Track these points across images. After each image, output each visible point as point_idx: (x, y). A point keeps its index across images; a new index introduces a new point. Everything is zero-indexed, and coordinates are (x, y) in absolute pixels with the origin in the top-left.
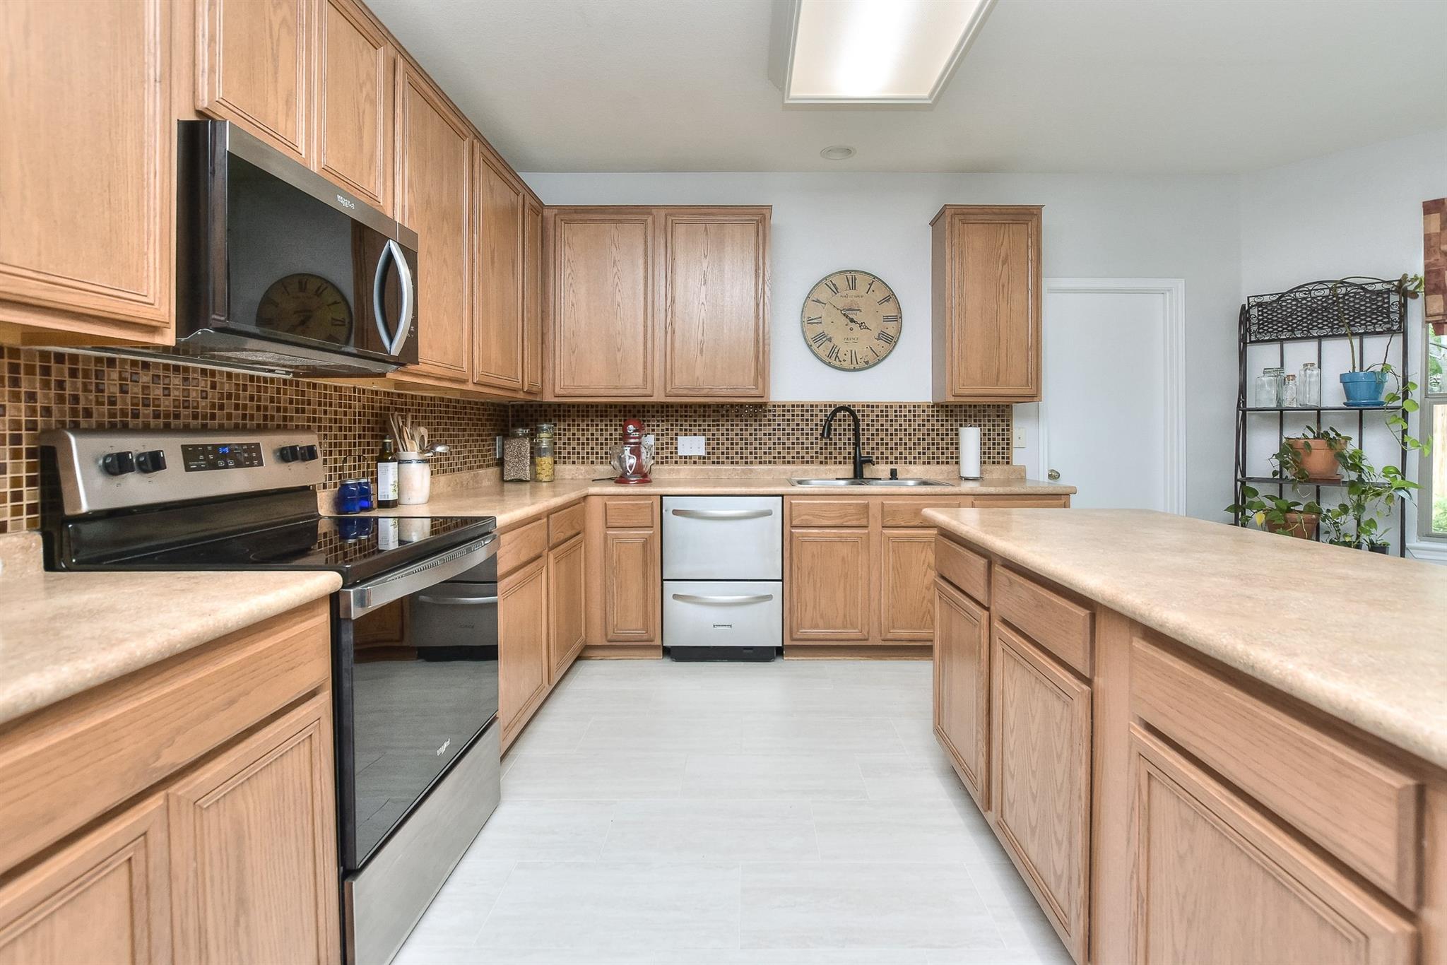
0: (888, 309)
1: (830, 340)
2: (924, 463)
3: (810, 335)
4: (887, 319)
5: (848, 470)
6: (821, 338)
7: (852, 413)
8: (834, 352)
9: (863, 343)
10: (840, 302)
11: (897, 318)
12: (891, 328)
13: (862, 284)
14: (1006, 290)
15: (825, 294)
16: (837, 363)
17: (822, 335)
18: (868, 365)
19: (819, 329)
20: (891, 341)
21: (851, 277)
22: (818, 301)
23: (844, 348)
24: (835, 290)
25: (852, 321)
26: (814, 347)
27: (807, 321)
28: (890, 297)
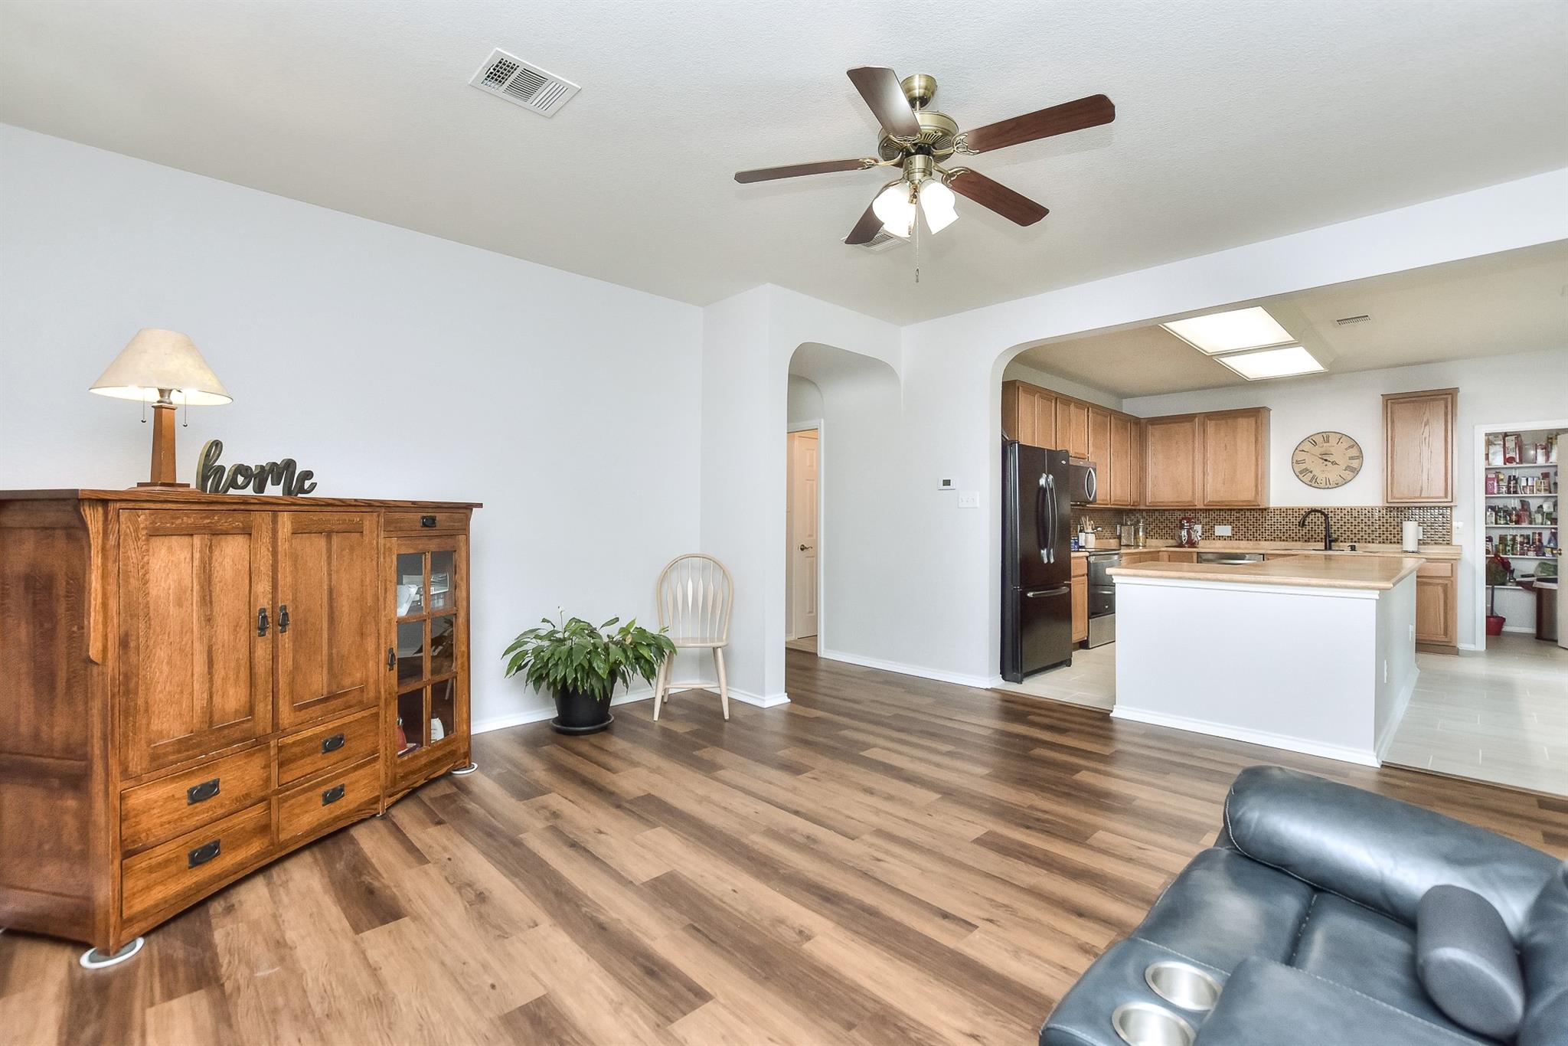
0: (1354, 452)
1: (1311, 472)
2: (1380, 542)
3: (1297, 471)
4: (1352, 458)
5: (1322, 545)
6: (1306, 471)
7: (1323, 513)
8: (1314, 479)
9: (1333, 474)
10: (1317, 450)
11: (1360, 456)
12: (1355, 464)
13: (1333, 440)
14: (1427, 440)
15: (1307, 446)
16: (1316, 485)
17: (1306, 469)
18: (1338, 485)
19: (1303, 466)
20: (1355, 471)
21: (1326, 437)
22: (1303, 451)
23: (1321, 477)
24: (1315, 443)
25: (1326, 460)
26: (1300, 476)
27: (1295, 462)
28: (1354, 444)
